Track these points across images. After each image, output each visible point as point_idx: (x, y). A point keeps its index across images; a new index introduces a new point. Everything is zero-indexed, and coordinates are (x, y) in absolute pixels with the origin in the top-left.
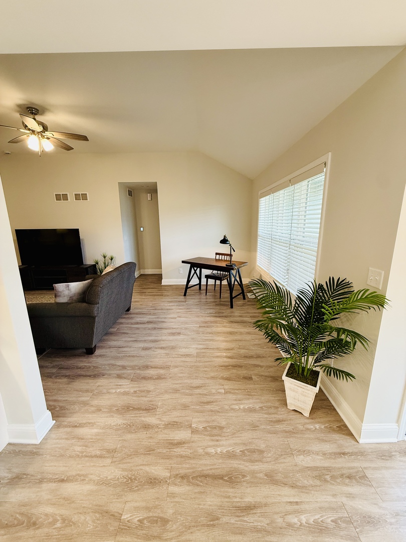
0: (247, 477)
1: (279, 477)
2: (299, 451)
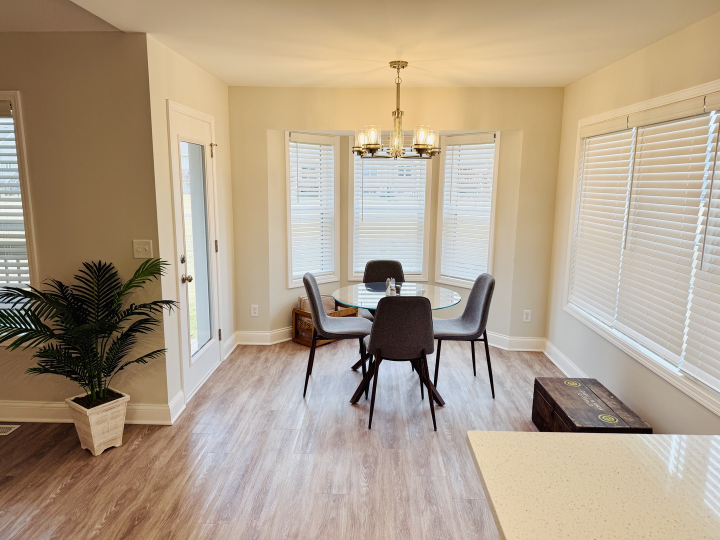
0: (147, 506)
1: (163, 483)
2: (150, 463)
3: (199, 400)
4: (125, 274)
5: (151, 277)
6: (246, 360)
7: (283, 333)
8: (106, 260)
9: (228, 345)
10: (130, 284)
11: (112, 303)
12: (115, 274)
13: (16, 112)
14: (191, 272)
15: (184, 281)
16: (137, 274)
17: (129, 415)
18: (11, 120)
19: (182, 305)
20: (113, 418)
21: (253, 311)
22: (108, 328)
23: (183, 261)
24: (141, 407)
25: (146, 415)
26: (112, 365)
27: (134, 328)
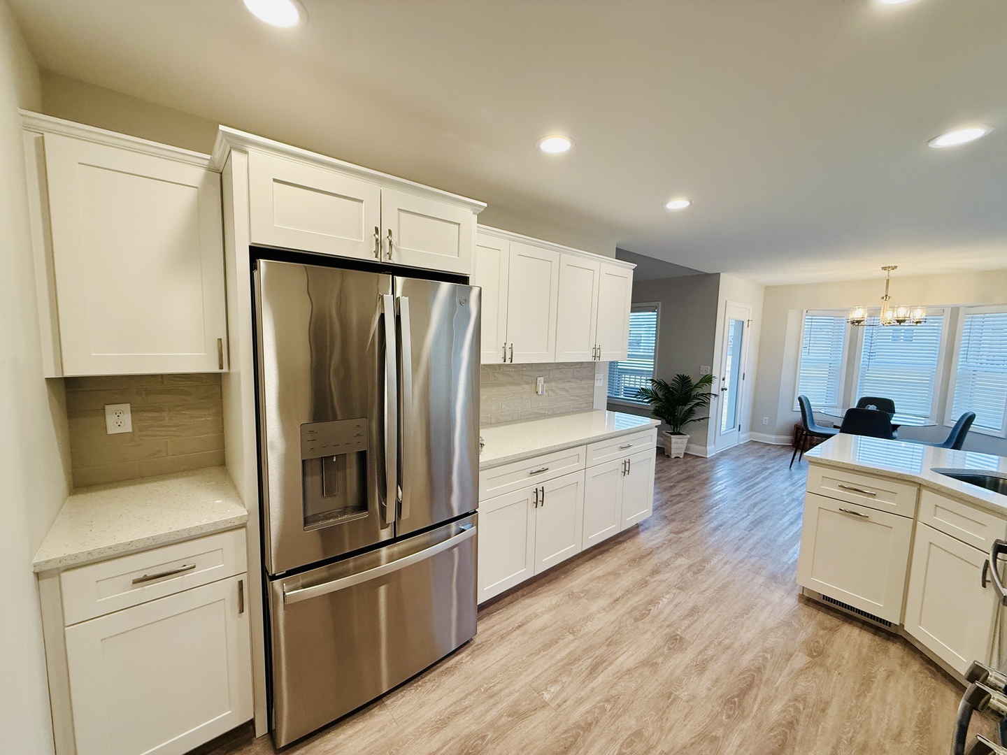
3: (723, 454)
4: (695, 381)
5: (707, 384)
6: (756, 447)
7: (786, 439)
8: (686, 375)
9: (744, 437)
10: (696, 386)
11: (687, 393)
12: (690, 381)
13: (658, 310)
14: (727, 385)
15: (722, 390)
16: (701, 381)
17: (686, 449)
18: (656, 313)
19: (721, 397)
20: (681, 443)
21: (764, 421)
22: (685, 403)
23: (724, 379)
24: (693, 446)
25: (695, 450)
26: (683, 421)
27: (697, 404)
